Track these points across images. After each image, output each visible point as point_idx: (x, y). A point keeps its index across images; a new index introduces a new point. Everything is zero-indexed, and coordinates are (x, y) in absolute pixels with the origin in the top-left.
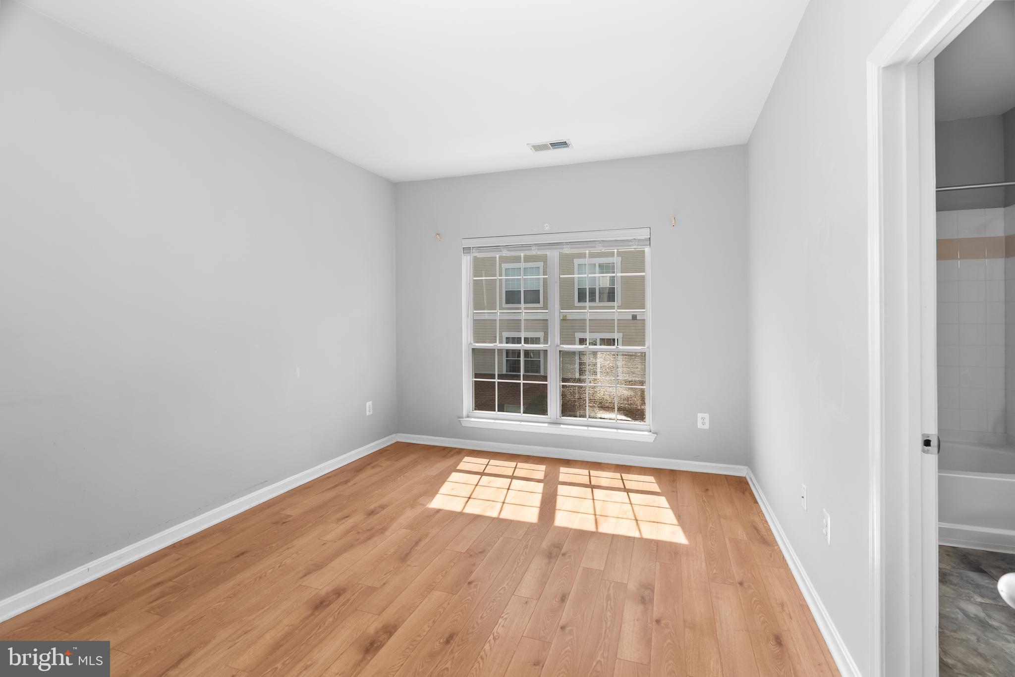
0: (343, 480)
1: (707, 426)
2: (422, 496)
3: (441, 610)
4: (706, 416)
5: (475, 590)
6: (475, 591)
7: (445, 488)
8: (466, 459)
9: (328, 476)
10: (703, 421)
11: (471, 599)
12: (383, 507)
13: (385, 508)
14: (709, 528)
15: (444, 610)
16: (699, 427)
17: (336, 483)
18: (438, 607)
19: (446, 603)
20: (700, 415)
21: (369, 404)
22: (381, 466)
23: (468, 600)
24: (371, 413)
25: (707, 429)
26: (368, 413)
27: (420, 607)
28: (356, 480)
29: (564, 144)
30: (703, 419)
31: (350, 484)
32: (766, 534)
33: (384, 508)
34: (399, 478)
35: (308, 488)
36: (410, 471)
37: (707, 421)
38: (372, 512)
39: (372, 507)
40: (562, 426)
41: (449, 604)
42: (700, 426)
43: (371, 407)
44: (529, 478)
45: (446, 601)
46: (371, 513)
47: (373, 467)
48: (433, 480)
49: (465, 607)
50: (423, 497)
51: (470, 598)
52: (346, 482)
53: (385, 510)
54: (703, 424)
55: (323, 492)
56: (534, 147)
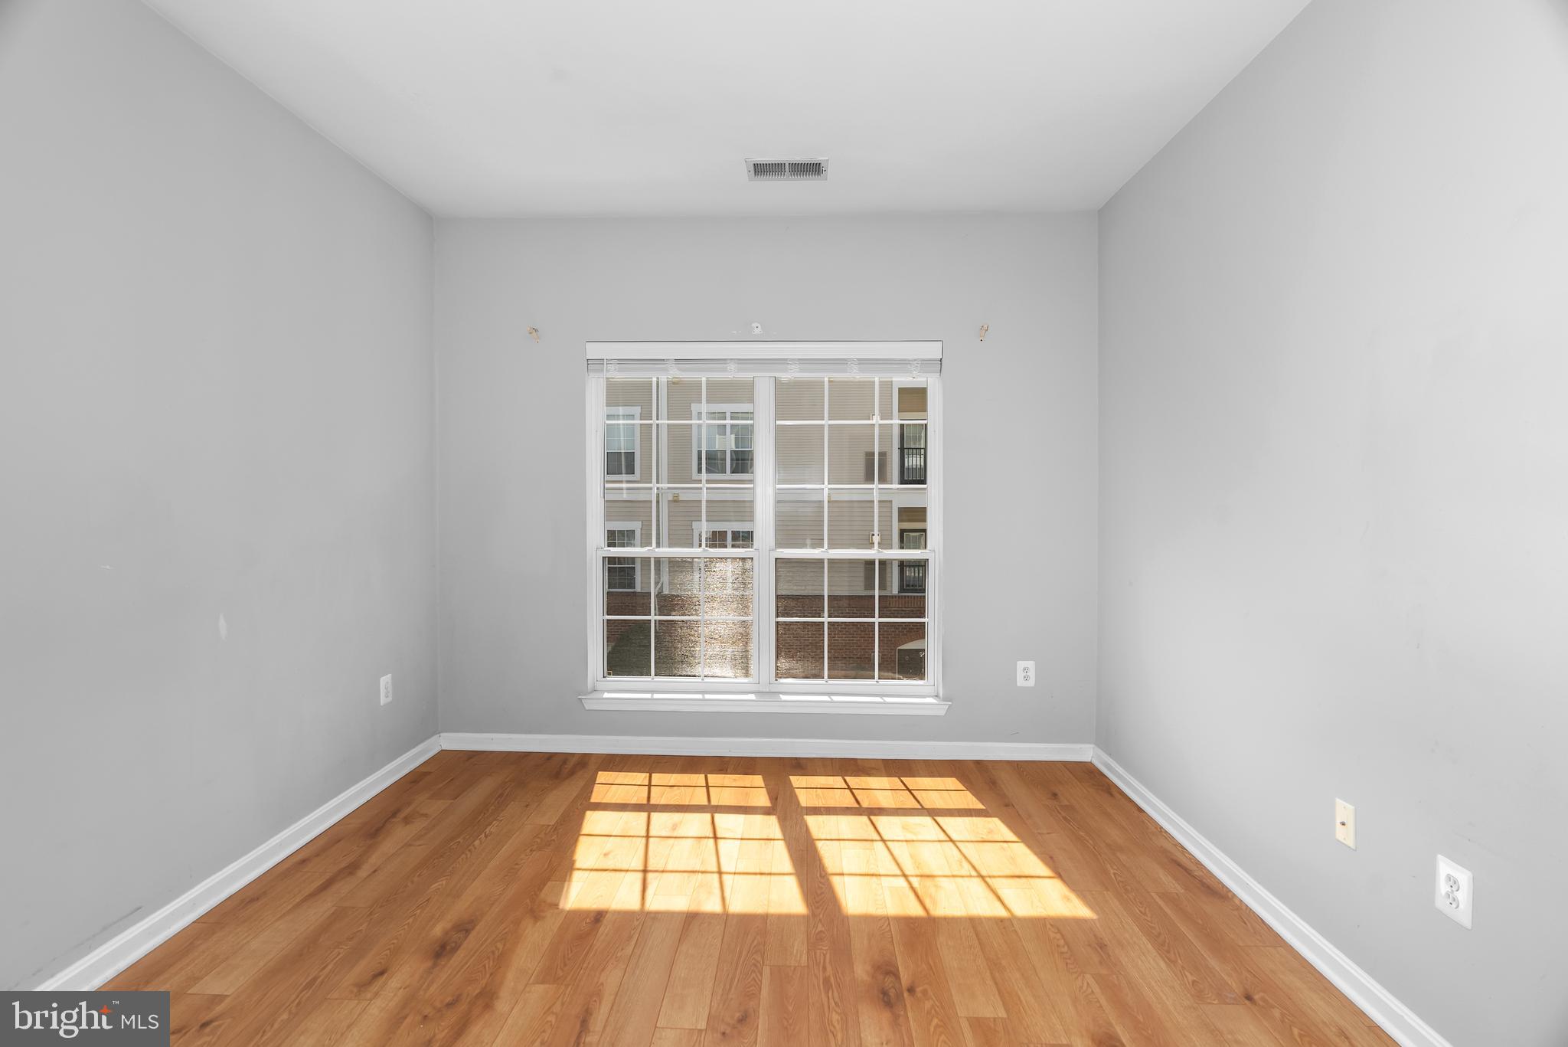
0: (343, 865)
1: (1031, 683)
2: (545, 885)
4: (1031, 664)
7: (586, 853)
8: (603, 776)
9: (300, 857)
10: (1025, 673)
12: (464, 928)
13: (473, 928)
14: (1113, 876)
16: (1019, 684)
17: (327, 876)
20: (1021, 665)
21: (385, 681)
22: (426, 815)
24: (390, 699)
25: (1032, 687)
26: (383, 700)
28: (374, 859)
29: (814, 169)
30: (1026, 670)
31: (363, 873)
32: (1201, 873)
33: (467, 932)
34: (477, 843)
35: (254, 900)
36: (495, 820)
37: (1032, 674)
38: (443, 947)
39: (438, 930)
40: (784, 697)
42: (1020, 682)
43: (390, 689)
44: (746, 807)
46: (442, 950)
47: (407, 821)
48: (554, 837)
50: (549, 883)
52: (352, 868)
53: (473, 934)
54: (1026, 678)
55: (298, 905)
56: (756, 166)
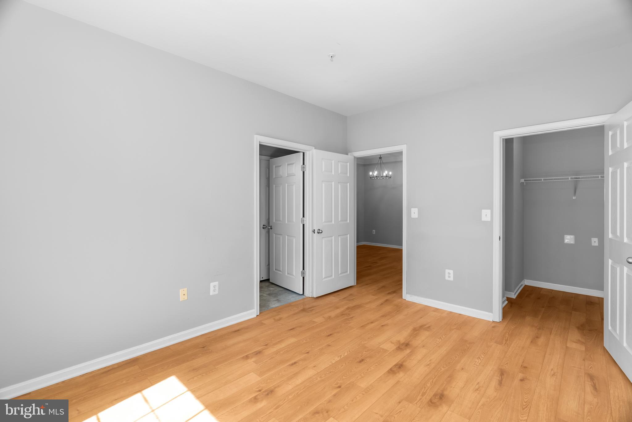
3: (362, 375)
5: (338, 381)
6: (340, 380)
11: (343, 376)
15: (361, 374)
18: (364, 377)
19: (358, 378)
23: (345, 377)
27: (375, 380)
41: (357, 377)
45: (358, 380)
49: (349, 373)
51: (344, 378)
